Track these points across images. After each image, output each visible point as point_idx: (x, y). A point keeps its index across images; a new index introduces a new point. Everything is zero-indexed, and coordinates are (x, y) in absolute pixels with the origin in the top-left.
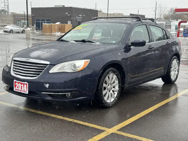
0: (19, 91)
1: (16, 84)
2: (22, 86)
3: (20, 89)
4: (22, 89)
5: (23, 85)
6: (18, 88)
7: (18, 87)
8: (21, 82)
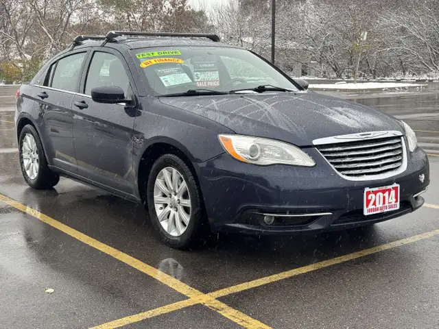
0: (379, 212)
1: (369, 198)
2: (384, 198)
3: (381, 205)
4: (384, 203)
5: (386, 194)
6: (374, 207)
7: (374, 204)
8: (384, 188)
